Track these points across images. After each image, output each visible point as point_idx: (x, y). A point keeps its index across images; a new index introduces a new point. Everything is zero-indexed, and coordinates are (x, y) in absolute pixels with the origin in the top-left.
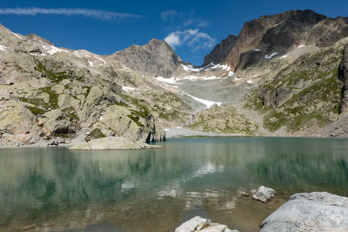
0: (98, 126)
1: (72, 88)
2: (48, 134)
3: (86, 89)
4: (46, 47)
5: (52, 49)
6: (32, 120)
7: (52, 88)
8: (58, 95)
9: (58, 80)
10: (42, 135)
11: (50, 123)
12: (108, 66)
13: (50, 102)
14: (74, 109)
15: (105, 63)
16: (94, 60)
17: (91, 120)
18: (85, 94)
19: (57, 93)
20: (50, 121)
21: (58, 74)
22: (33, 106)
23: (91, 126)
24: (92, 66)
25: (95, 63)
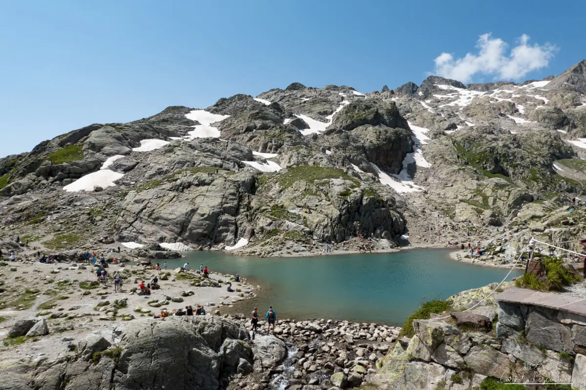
0: (516, 219)
1: (497, 192)
2: (487, 224)
3: (508, 193)
4: (453, 95)
5: (460, 96)
6: (477, 216)
7: (483, 191)
8: (488, 197)
9: (479, 162)
10: (484, 225)
11: (487, 218)
12: (551, 108)
13: (483, 203)
14: (499, 208)
15: (546, 101)
16: (526, 100)
17: (511, 215)
18: (507, 197)
19: (487, 195)
20: (487, 217)
21: (478, 154)
22: (476, 207)
23: (511, 220)
24: (523, 113)
25: (528, 105)
